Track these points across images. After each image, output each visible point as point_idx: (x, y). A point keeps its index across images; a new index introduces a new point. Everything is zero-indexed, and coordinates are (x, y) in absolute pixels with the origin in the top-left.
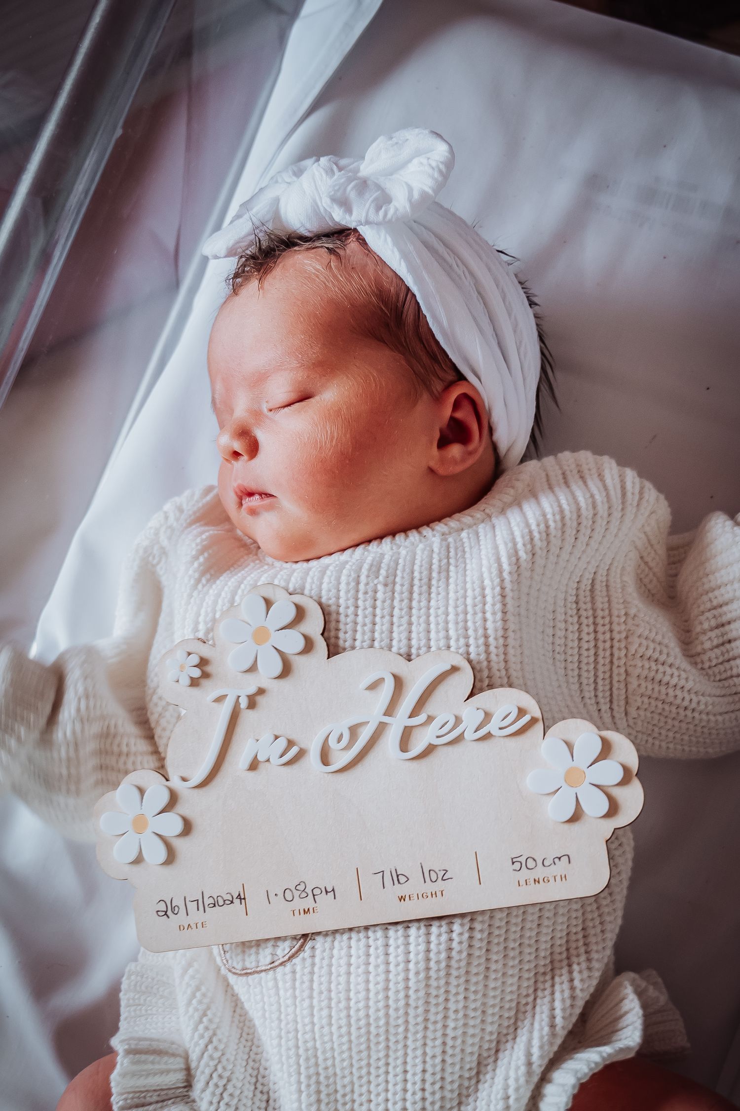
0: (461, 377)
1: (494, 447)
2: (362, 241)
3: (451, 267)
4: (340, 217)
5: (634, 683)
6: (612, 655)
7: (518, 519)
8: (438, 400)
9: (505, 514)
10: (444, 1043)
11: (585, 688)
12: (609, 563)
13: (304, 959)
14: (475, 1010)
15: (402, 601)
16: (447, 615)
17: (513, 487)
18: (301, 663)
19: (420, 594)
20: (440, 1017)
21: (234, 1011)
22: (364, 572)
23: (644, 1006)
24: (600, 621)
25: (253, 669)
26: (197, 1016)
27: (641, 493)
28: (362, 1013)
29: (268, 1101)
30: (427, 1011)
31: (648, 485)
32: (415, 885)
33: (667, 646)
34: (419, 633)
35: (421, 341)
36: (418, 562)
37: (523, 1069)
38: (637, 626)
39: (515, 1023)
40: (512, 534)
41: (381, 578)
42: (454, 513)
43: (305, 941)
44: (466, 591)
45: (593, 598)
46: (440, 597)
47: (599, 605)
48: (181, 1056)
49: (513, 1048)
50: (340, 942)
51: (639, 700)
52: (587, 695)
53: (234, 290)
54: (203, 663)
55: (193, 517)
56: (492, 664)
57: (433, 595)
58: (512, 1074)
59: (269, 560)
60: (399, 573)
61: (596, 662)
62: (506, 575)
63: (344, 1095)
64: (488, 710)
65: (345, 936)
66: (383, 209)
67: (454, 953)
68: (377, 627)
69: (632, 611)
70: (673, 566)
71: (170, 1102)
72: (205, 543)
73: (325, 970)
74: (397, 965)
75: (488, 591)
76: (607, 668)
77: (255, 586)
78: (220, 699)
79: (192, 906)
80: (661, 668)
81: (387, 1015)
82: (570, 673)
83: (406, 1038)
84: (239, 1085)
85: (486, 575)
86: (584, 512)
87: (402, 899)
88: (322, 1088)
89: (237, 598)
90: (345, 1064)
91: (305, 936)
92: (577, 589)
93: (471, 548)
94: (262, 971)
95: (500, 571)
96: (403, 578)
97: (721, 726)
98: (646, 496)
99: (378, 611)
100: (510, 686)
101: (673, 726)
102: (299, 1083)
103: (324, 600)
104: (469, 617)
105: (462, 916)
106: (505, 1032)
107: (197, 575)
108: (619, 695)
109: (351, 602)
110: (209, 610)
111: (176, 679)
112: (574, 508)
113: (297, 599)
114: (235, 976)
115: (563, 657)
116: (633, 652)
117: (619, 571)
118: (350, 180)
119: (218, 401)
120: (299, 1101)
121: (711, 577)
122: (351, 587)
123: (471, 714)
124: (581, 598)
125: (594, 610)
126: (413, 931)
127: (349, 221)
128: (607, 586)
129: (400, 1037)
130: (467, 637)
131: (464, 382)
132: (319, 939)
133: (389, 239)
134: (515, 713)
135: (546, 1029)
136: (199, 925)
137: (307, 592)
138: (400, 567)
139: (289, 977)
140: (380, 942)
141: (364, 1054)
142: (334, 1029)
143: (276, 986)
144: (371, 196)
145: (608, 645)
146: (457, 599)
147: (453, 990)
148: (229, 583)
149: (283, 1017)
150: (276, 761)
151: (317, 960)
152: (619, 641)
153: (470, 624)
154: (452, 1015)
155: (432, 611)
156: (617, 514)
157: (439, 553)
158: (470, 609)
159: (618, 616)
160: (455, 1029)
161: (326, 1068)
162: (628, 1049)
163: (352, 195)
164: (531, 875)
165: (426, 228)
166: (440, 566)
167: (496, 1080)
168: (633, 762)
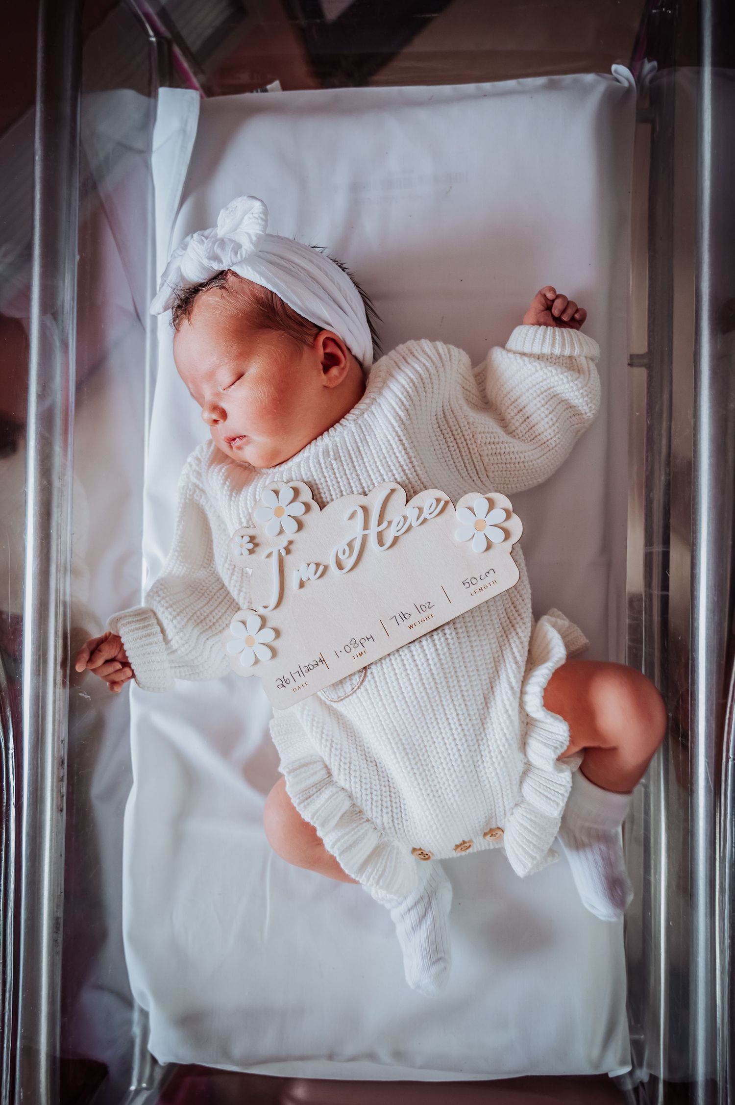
0: (321, 329)
1: (355, 358)
2: (235, 274)
3: (290, 269)
4: (217, 267)
5: (486, 459)
6: (469, 448)
7: (391, 395)
8: (313, 347)
9: (382, 395)
10: (463, 696)
11: (462, 472)
12: (448, 398)
13: (369, 681)
14: (473, 671)
15: (348, 464)
16: (376, 463)
17: (379, 377)
18: (306, 519)
19: (356, 457)
20: (455, 682)
21: (339, 723)
22: (321, 457)
23: (559, 631)
24: (455, 433)
25: (281, 532)
26: (318, 736)
27: (449, 353)
28: (413, 698)
29: (376, 765)
30: (447, 682)
31: (451, 347)
32: (415, 617)
33: (496, 433)
34: (365, 479)
35: (290, 318)
36: (348, 441)
37: (510, 692)
38: (476, 428)
39: (496, 669)
40: (391, 404)
41: (332, 457)
42: (355, 405)
43: (366, 671)
44: (380, 446)
45: (446, 420)
46: (368, 455)
47: (452, 424)
48: (319, 761)
49: (500, 683)
50: (386, 664)
51: (492, 467)
52: (464, 475)
53: (177, 329)
54: (252, 539)
55: (209, 462)
56: (411, 480)
57: (364, 455)
58: (505, 697)
59: (264, 471)
60: (340, 451)
61: (461, 456)
62: (397, 429)
63: (419, 745)
64: (419, 506)
65: (387, 660)
66: (239, 253)
67: (451, 646)
68: (341, 484)
69: (471, 421)
70: (480, 385)
71: (323, 789)
72: (225, 474)
73: (383, 683)
74: (423, 664)
75: (392, 442)
76: (469, 456)
77: (265, 487)
78: (269, 555)
79: (296, 676)
80: (498, 446)
81: (427, 693)
82: (451, 467)
83: (441, 701)
84: (357, 763)
85: (387, 433)
86: (424, 376)
87: (411, 627)
88: (406, 746)
89: (257, 497)
90: (414, 728)
91: (365, 668)
92: (437, 419)
93: (373, 422)
94: (349, 696)
95: (394, 428)
96: (343, 452)
97: (540, 465)
98: (452, 353)
99: (337, 475)
100: (426, 488)
101: (515, 474)
102: (392, 748)
103: (305, 480)
104: (388, 459)
105: (448, 623)
106: (492, 676)
107: (229, 493)
108: (480, 469)
109: (320, 476)
110: (244, 509)
111: (240, 553)
112: (417, 375)
113: (292, 484)
114: (336, 703)
115: (444, 460)
116: (480, 443)
117: (455, 400)
118: (214, 243)
119: (194, 393)
120: (396, 757)
121: (505, 386)
122: (317, 467)
123: (411, 512)
124: (441, 424)
125: (450, 427)
126: (424, 643)
127: (224, 267)
128: (452, 411)
129: (438, 702)
130: (391, 471)
131: (324, 331)
132: (373, 667)
133: (249, 268)
134: (435, 503)
135: (514, 666)
136: (304, 685)
137: (294, 479)
138: (339, 448)
139: (364, 694)
140: (408, 656)
141: (422, 719)
142: (400, 712)
143: (360, 700)
144: (229, 248)
145: (464, 444)
146: (378, 453)
147: (457, 666)
148: (249, 491)
149: (370, 716)
150: (313, 578)
151: (377, 679)
152: (470, 440)
153: (390, 463)
154: (461, 679)
155: (367, 464)
156: (441, 370)
157: (357, 432)
158: (386, 455)
159: (464, 426)
160: (466, 685)
161: (404, 735)
162: (561, 659)
163: (218, 251)
164: (476, 588)
165: (267, 253)
166: (361, 439)
167: (497, 704)
168: (509, 505)
